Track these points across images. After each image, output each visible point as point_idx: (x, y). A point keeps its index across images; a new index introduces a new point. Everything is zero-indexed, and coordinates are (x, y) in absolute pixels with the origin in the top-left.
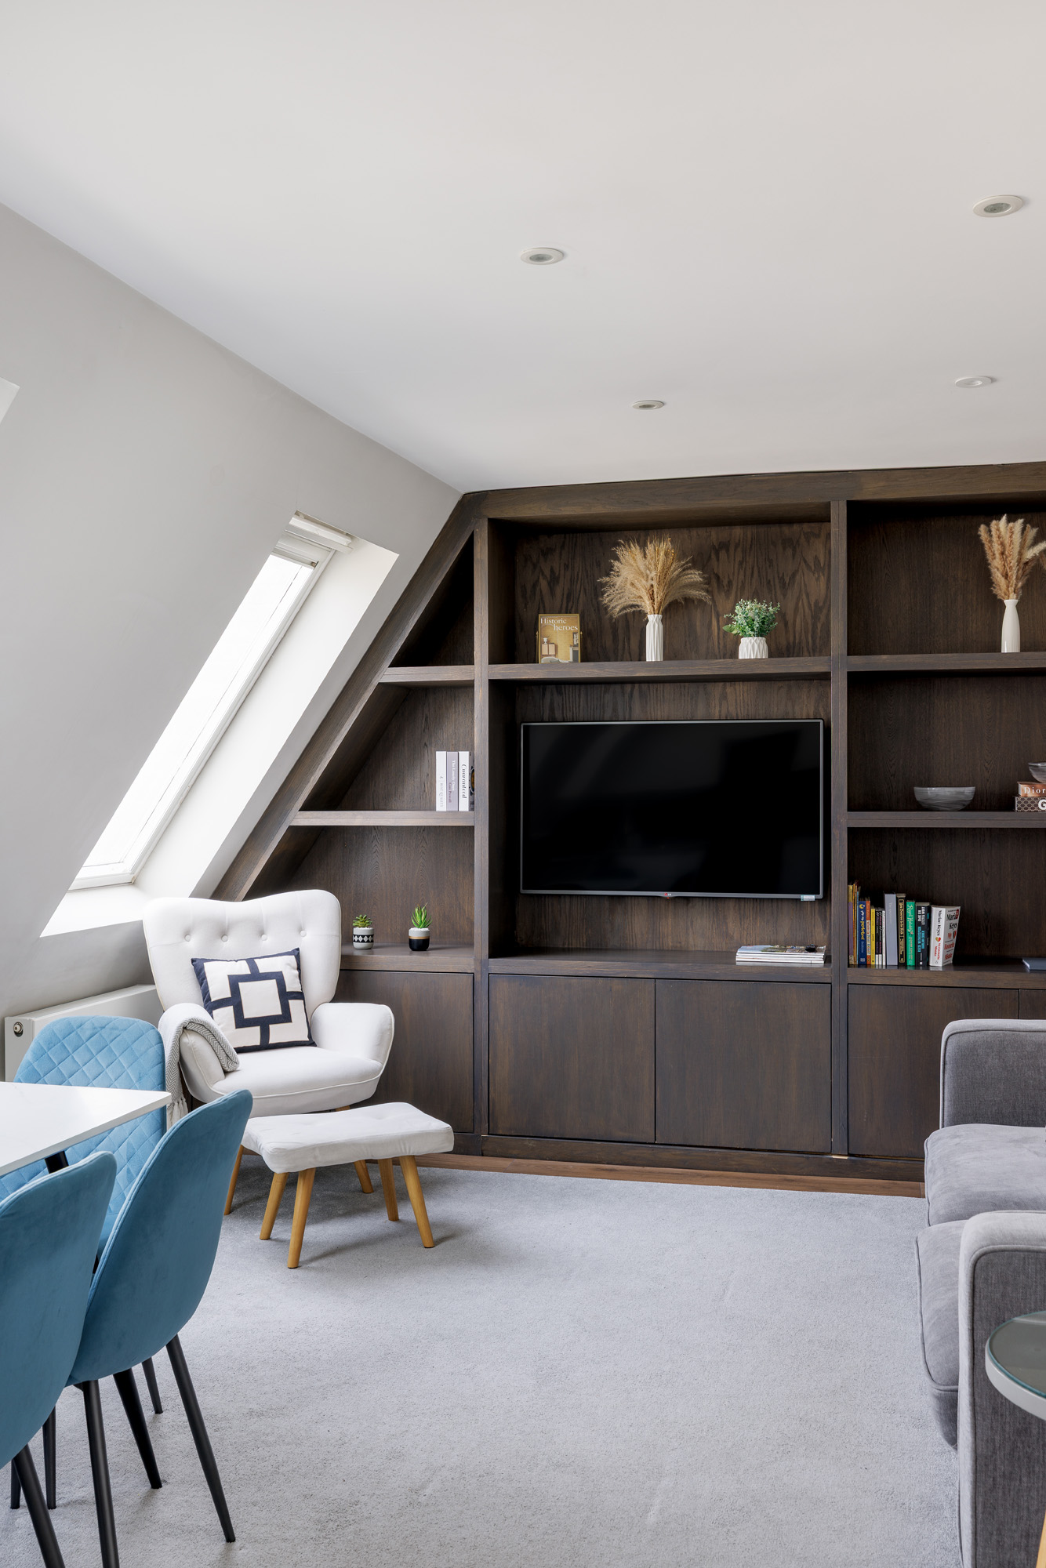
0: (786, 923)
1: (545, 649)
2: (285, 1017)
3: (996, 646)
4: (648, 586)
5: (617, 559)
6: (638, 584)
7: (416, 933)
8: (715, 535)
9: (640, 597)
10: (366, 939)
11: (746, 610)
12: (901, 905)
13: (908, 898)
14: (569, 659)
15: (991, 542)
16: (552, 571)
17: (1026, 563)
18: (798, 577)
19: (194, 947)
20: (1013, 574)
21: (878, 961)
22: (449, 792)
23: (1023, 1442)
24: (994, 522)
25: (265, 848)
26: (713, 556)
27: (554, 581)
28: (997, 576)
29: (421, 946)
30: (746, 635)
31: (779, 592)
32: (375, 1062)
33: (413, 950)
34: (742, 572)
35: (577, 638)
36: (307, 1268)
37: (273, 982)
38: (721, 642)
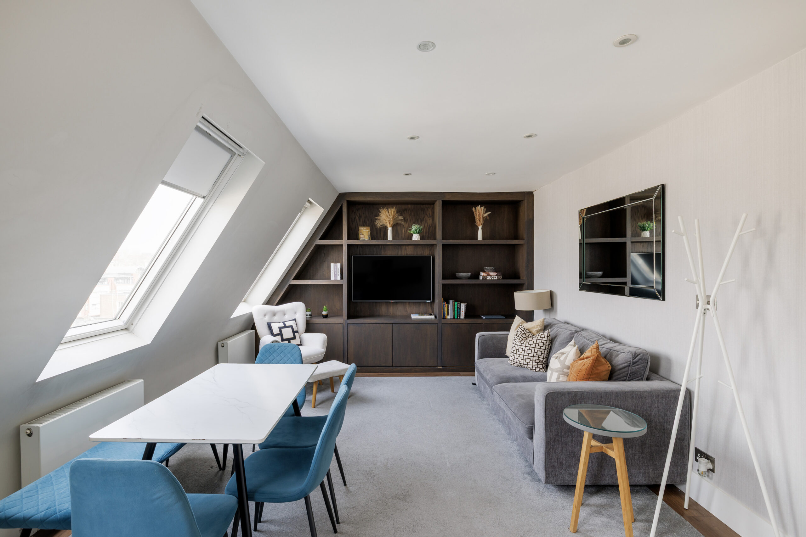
0: (422, 308)
1: (361, 236)
2: (294, 338)
3: (476, 238)
4: (389, 220)
5: (380, 212)
6: (386, 219)
7: (324, 313)
8: (403, 207)
9: (386, 223)
10: (310, 315)
11: (415, 227)
12: (454, 303)
13: (456, 301)
14: (367, 239)
15: (476, 211)
16: (360, 215)
17: (484, 217)
18: (425, 218)
19: (267, 319)
20: (481, 220)
21: (448, 317)
22: (335, 275)
23: (557, 437)
24: (477, 207)
25: (282, 290)
26: (403, 212)
27: (360, 217)
28: (477, 220)
29: (326, 316)
30: (414, 233)
31: (420, 222)
32: (323, 349)
33: (324, 317)
34: (410, 217)
35: (369, 233)
36: (318, 408)
37: (290, 328)
38: (405, 235)
